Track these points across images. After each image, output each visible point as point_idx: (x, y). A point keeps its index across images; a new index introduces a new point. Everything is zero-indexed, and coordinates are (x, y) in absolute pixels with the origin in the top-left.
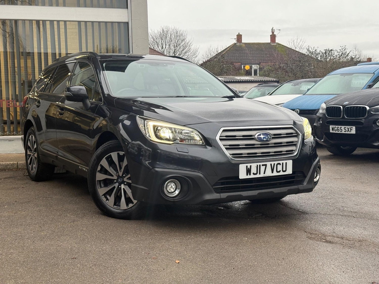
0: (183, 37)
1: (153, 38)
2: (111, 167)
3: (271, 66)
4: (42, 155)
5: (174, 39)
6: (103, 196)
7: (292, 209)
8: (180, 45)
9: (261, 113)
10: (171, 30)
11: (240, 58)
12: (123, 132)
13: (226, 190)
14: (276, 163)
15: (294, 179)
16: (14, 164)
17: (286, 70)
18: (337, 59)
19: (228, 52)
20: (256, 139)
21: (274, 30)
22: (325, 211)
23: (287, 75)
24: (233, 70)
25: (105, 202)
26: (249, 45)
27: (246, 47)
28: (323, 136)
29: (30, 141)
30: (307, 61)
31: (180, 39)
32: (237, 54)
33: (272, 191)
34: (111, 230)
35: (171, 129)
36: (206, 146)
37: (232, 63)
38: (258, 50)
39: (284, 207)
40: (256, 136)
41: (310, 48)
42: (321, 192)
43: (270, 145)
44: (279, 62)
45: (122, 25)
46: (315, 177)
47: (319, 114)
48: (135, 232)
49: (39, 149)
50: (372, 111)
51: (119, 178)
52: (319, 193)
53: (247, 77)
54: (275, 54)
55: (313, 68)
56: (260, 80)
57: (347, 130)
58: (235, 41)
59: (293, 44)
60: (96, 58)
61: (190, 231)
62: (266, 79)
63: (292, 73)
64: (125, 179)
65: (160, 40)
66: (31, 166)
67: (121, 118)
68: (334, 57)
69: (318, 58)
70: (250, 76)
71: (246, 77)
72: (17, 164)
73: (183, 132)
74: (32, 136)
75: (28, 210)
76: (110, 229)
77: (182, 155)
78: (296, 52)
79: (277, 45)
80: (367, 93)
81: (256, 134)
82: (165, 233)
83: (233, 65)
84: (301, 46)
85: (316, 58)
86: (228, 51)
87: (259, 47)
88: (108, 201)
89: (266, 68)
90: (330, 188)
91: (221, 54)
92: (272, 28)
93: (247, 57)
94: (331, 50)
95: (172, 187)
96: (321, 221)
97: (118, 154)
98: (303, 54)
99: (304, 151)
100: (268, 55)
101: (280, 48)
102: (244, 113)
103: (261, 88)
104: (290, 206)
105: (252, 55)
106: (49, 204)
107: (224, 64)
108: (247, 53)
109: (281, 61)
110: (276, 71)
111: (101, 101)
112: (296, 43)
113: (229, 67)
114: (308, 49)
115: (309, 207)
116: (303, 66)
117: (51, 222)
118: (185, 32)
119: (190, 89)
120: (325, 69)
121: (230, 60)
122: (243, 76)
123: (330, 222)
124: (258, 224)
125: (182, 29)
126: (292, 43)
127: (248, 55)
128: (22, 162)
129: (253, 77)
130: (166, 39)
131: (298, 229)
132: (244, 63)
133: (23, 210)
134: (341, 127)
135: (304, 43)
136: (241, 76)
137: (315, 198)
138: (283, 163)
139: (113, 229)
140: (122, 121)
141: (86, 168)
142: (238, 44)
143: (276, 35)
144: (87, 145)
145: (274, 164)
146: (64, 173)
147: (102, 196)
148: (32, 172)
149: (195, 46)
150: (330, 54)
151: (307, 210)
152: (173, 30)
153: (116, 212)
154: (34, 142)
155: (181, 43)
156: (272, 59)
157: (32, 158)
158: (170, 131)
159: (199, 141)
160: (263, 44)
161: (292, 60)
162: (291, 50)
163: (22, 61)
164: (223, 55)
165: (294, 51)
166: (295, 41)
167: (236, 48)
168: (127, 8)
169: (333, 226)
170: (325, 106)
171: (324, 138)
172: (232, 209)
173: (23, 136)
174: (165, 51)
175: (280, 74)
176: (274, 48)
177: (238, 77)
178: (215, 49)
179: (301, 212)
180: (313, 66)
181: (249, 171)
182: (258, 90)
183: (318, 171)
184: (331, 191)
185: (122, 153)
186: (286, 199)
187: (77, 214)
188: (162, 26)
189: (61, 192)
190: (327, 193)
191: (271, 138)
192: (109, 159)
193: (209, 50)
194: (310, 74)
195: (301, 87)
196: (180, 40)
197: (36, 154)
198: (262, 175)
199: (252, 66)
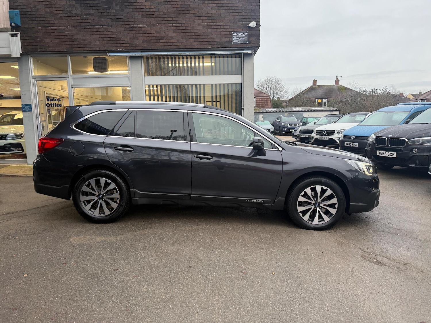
0: (279, 82)
3: (335, 100)
5: (274, 84)
8: (277, 87)
11: (315, 95)
17: (345, 103)
21: (338, 76)
23: (346, 106)
24: (310, 103)
26: (321, 86)
27: (319, 88)
30: (359, 96)
32: (313, 93)
37: (310, 98)
44: (340, 97)
45: (238, 85)
50: (409, 142)
54: (338, 92)
56: (328, 109)
57: (390, 154)
58: (312, 84)
59: (350, 86)
62: (331, 109)
63: (349, 105)
65: (265, 85)
68: (378, 94)
69: (367, 94)
71: (318, 107)
78: (352, 91)
80: (406, 128)
84: (356, 87)
86: (307, 91)
87: (327, 87)
89: (332, 101)
93: (320, 94)
94: (376, 90)
98: (357, 92)
100: (333, 93)
101: (341, 88)
103: (328, 118)
105: (323, 93)
107: (304, 99)
108: (320, 91)
110: (338, 103)
113: (307, 101)
114: (360, 89)
116: (357, 100)
118: (281, 79)
119: (282, 116)
121: (308, 96)
123: (380, 240)
129: (323, 108)
130: (269, 84)
132: (318, 98)
134: (385, 152)
135: (358, 85)
136: (315, 107)
142: (314, 86)
143: (339, 80)
149: (286, 87)
150: (376, 92)
152: (274, 78)
156: (336, 95)
160: (330, 86)
162: (349, 89)
164: (304, 93)
166: (352, 84)
167: (313, 89)
168: (241, 74)
169: (382, 245)
170: (374, 136)
175: (341, 105)
176: (338, 88)
180: (364, 99)
188: (266, 77)
195: (356, 118)
199: (322, 100)
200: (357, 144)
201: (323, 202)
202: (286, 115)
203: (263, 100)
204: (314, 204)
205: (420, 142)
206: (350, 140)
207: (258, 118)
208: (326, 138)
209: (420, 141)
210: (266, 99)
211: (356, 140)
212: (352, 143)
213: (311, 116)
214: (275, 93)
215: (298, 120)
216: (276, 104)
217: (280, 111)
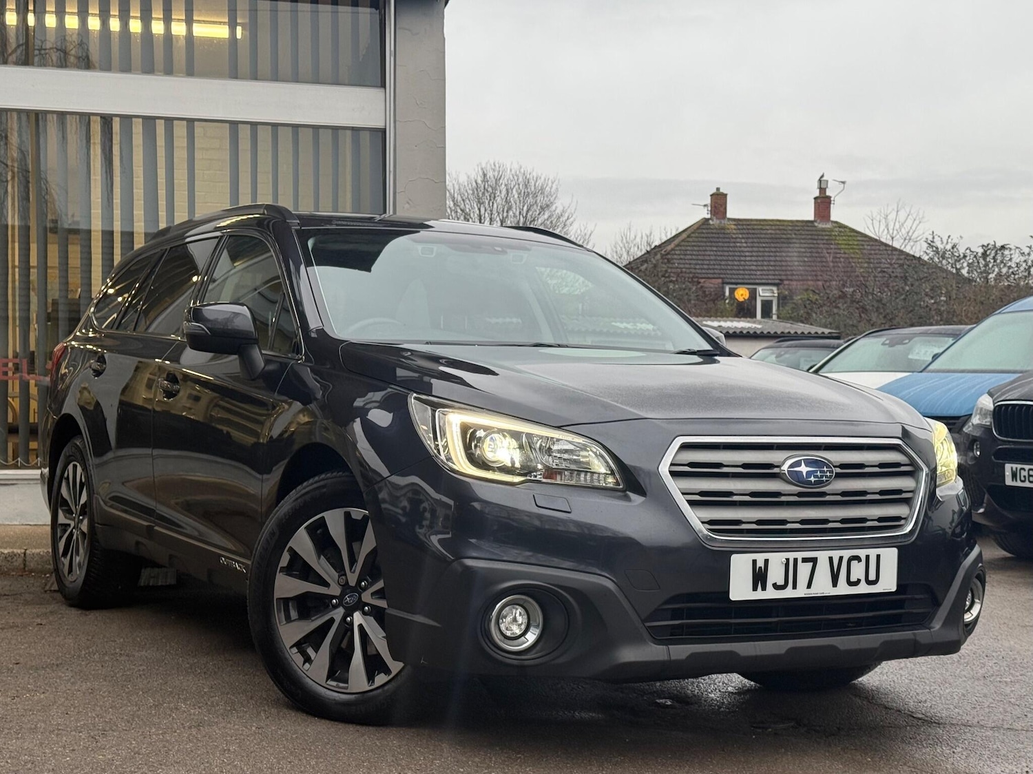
0: (546, 199)
1: (454, 197)
2: (322, 557)
3: (814, 291)
4: (104, 525)
5: (518, 203)
6: (295, 650)
7: (892, 711)
8: (534, 220)
9: (802, 399)
10: (508, 174)
11: (720, 265)
12: (364, 446)
13: (685, 635)
14: (847, 554)
15: (902, 608)
16: (15, 555)
17: (861, 304)
18: (1021, 275)
19: (684, 246)
20: (785, 478)
21: (827, 181)
22: (995, 718)
23: (865, 321)
24: (698, 300)
25: (301, 667)
26: (748, 225)
27: (738, 231)
28: (984, 496)
29: (68, 483)
30: (927, 277)
31: (536, 202)
32: (712, 253)
33: (835, 644)
34: (317, 752)
35: (516, 435)
36: (628, 492)
37: (695, 280)
38: (775, 241)
39: (864, 702)
40: (785, 468)
41: (937, 240)
42: (982, 663)
43: (828, 498)
44: (840, 281)
45: (366, 138)
46: (966, 608)
47: (969, 427)
48: (393, 761)
49: (94, 506)
51: (348, 591)
52: (974, 664)
53: (741, 323)
54: (827, 255)
55: (945, 302)
56: (783, 330)
58: (707, 212)
59: (883, 227)
60: (285, 222)
61: (567, 763)
62: (799, 329)
63: (881, 313)
64: (366, 597)
65: (475, 206)
66: (66, 561)
67: (359, 402)
68: (1010, 267)
69: (960, 269)
70: (749, 319)
71: (739, 321)
72: (23, 555)
73: (555, 447)
74: (75, 467)
75: (54, 690)
76: (315, 749)
77: (550, 518)
78: (894, 253)
79: (836, 227)
81: (786, 462)
82: (488, 767)
83: (699, 286)
84: (908, 233)
85: (954, 271)
86: (683, 243)
87: (778, 232)
88: (310, 664)
89: (799, 297)
90: (1010, 653)
91: (662, 250)
92: (821, 174)
93: (742, 263)
94: (1003, 247)
95: (515, 620)
96: (985, 748)
97: (348, 516)
98: (914, 258)
99: (935, 524)
100: (806, 259)
101: (844, 238)
102: (749, 395)
104: (884, 700)
105: (757, 256)
106: (121, 674)
107: (671, 281)
108: (743, 249)
109: (845, 278)
110: (829, 306)
111: (298, 351)
112: (895, 223)
113: (686, 291)
114: (932, 242)
115: (946, 704)
116: (916, 293)
117: (128, 724)
118: (553, 183)
120: (982, 303)
121: (689, 268)
122: (728, 317)
123: (1016, 751)
124: (783, 750)
125: (542, 174)
126: (880, 222)
127: (746, 256)
128: (38, 551)
129: (760, 323)
130: (493, 203)
131: (913, 770)
132: (733, 281)
133: (40, 687)
135: (918, 225)
136: (722, 317)
137: (965, 681)
138: (868, 557)
139: (325, 751)
140: (362, 413)
141: (243, 563)
142: (715, 222)
143: (832, 199)
144: (248, 496)
145: (841, 558)
146: (169, 587)
147: (291, 647)
148: (71, 578)
149: (580, 225)
150: (999, 258)
151: (939, 715)
152: (517, 176)
153: (335, 700)
154: (82, 485)
155: (539, 214)
156: (818, 268)
157: (71, 534)
158: (514, 443)
159: (605, 478)
160: (790, 224)
161: (880, 275)
162: (877, 244)
163: (53, 251)
164: (668, 254)
165: (888, 248)
166: (892, 216)
167: (709, 235)
168: (383, 85)
169: (1025, 764)
170: (990, 403)
171: (985, 501)
172: (699, 707)
173: (46, 471)
175: (843, 314)
176: (826, 238)
177: (713, 321)
178: (642, 238)
179: (920, 719)
180: (946, 293)
181: (759, 578)
182: (776, 357)
183: (978, 591)
184: (1012, 662)
185: (358, 513)
186: (871, 681)
187: (209, 703)
188: (480, 163)
189: (161, 639)
190: (1000, 667)
191: (831, 476)
192: (318, 532)
193: (624, 238)
194: (936, 318)
195: (910, 350)
196: (537, 206)
197: (86, 522)
198: (801, 592)
199: (755, 289)
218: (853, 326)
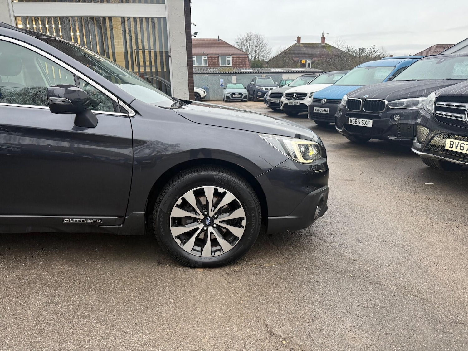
0: (262, 40)
3: (320, 61)
5: (256, 41)
8: (259, 45)
10: (253, 35)
11: (299, 55)
17: (330, 63)
18: (368, 56)
21: (324, 34)
24: (292, 63)
26: (306, 45)
27: (303, 46)
28: (342, 127)
30: (345, 56)
32: (297, 52)
37: (293, 58)
38: (312, 48)
41: (348, 47)
44: (326, 58)
47: (340, 105)
50: (390, 105)
53: (302, 69)
55: (350, 62)
57: (364, 123)
58: (296, 42)
59: (336, 44)
65: (246, 42)
68: (365, 54)
69: (354, 54)
70: (304, 68)
71: (300, 69)
78: (339, 50)
79: (326, 45)
80: (387, 87)
83: (293, 60)
84: (342, 46)
85: (352, 54)
86: (290, 49)
89: (316, 62)
92: (323, 32)
93: (304, 54)
94: (364, 49)
98: (343, 51)
100: (318, 53)
101: (327, 47)
103: (304, 78)
105: (307, 52)
107: (286, 59)
108: (304, 51)
110: (322, 64)
113: (290, 61)
116: (343, 60)
118: (263, 36)
119: (257, 78)
121: (291, 56)
125: (261, 34)
130: (250, 41)
132: (301, 58)
134: (359, 120)
135: (344, 44)
136: (297, 67)
142: (298, 44)
143: (325, 38)
149: (269, 46)
150: (363, 51)
152: (255, 35)
156: (321, 55)
160: (315, 45)
161: (335, 56)
162: (335, 48)
164: (286, 52)
166: (338, 42)
167: (296, 48)
168: (165, 3)
170: (346, 98)
174: (249, 50)
175: (325, 66)
176: (324, 47)
180: (350, 60)
182: (301, 79)
188: (247, 32)
195: (333, 77)
196: (260, 42)
199: (306, 61)
200: (329, 109)
201: (219, 216)
202: (263, 77)
203: (240, 59)
204: (203, 221)
205: (404, 106)
206: (320, 104)
207: (230, 80)
208: (296, 103)
209: (403, 104)
210: (243, 58)
211: (328, 105)
212: (322, 108)
213: (291, 79)
214: (257, 52)
215: (275, 83)
216: (257, 64)
217: (256, 72)
218: (327, 69)
